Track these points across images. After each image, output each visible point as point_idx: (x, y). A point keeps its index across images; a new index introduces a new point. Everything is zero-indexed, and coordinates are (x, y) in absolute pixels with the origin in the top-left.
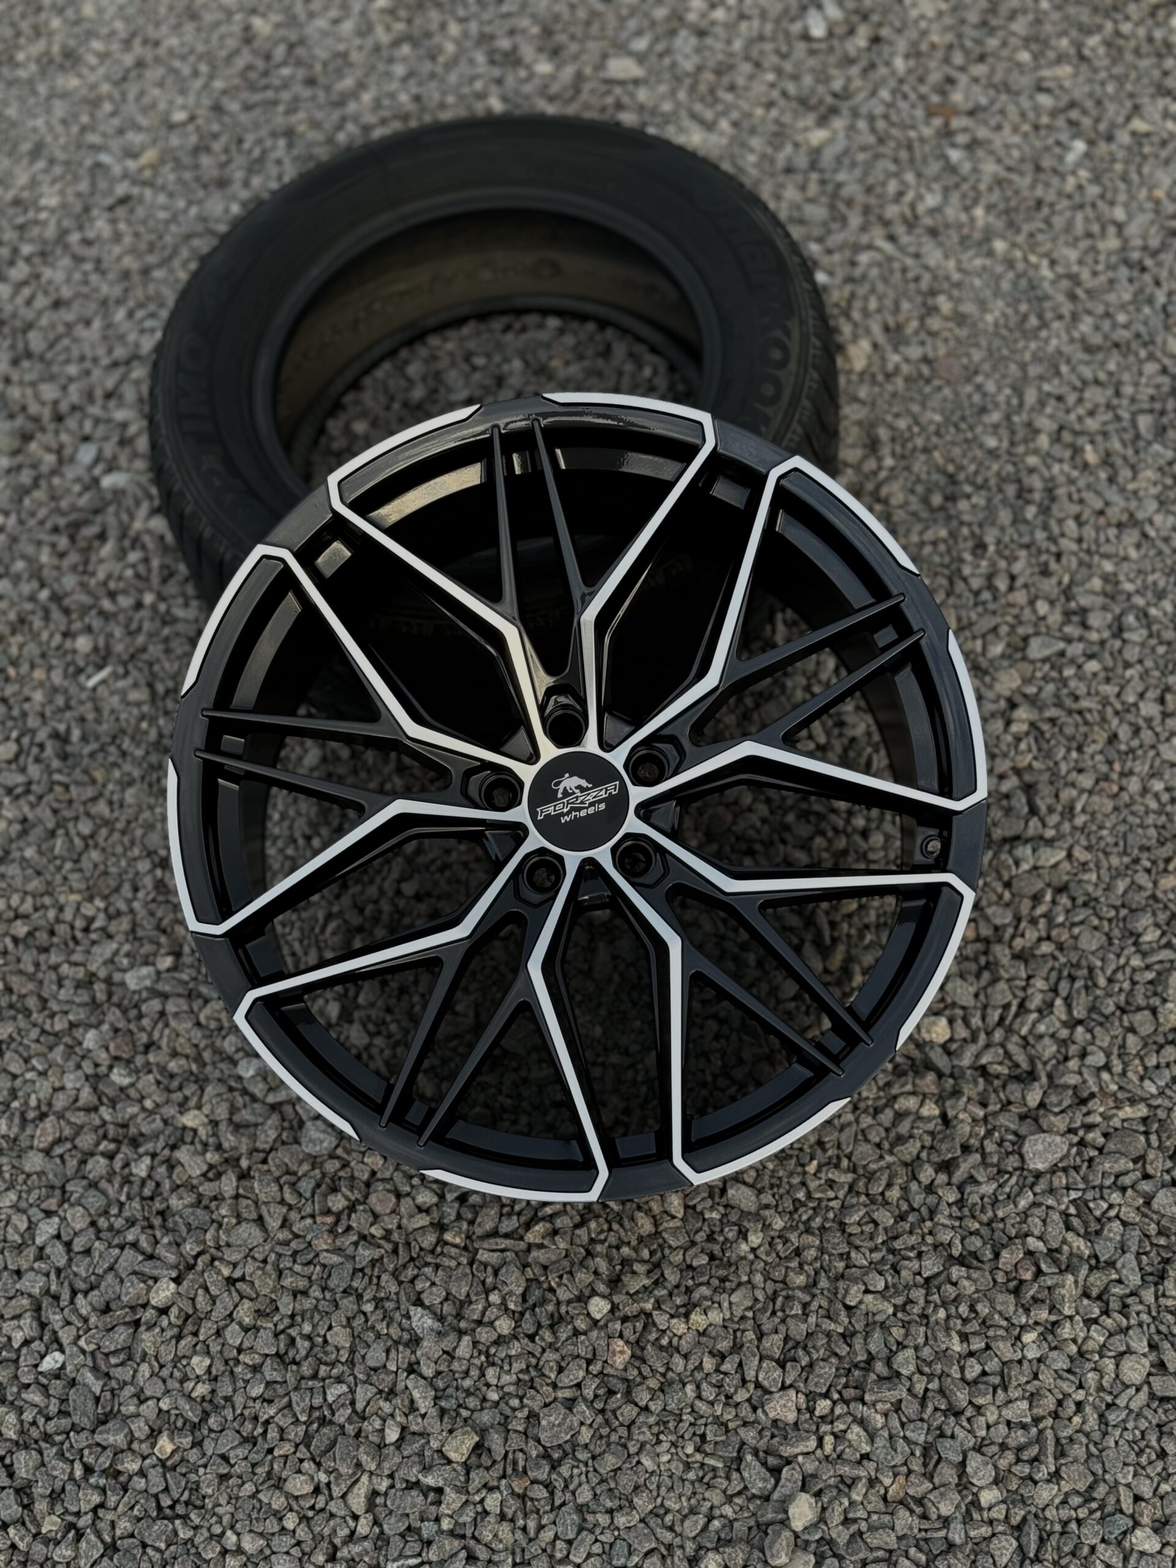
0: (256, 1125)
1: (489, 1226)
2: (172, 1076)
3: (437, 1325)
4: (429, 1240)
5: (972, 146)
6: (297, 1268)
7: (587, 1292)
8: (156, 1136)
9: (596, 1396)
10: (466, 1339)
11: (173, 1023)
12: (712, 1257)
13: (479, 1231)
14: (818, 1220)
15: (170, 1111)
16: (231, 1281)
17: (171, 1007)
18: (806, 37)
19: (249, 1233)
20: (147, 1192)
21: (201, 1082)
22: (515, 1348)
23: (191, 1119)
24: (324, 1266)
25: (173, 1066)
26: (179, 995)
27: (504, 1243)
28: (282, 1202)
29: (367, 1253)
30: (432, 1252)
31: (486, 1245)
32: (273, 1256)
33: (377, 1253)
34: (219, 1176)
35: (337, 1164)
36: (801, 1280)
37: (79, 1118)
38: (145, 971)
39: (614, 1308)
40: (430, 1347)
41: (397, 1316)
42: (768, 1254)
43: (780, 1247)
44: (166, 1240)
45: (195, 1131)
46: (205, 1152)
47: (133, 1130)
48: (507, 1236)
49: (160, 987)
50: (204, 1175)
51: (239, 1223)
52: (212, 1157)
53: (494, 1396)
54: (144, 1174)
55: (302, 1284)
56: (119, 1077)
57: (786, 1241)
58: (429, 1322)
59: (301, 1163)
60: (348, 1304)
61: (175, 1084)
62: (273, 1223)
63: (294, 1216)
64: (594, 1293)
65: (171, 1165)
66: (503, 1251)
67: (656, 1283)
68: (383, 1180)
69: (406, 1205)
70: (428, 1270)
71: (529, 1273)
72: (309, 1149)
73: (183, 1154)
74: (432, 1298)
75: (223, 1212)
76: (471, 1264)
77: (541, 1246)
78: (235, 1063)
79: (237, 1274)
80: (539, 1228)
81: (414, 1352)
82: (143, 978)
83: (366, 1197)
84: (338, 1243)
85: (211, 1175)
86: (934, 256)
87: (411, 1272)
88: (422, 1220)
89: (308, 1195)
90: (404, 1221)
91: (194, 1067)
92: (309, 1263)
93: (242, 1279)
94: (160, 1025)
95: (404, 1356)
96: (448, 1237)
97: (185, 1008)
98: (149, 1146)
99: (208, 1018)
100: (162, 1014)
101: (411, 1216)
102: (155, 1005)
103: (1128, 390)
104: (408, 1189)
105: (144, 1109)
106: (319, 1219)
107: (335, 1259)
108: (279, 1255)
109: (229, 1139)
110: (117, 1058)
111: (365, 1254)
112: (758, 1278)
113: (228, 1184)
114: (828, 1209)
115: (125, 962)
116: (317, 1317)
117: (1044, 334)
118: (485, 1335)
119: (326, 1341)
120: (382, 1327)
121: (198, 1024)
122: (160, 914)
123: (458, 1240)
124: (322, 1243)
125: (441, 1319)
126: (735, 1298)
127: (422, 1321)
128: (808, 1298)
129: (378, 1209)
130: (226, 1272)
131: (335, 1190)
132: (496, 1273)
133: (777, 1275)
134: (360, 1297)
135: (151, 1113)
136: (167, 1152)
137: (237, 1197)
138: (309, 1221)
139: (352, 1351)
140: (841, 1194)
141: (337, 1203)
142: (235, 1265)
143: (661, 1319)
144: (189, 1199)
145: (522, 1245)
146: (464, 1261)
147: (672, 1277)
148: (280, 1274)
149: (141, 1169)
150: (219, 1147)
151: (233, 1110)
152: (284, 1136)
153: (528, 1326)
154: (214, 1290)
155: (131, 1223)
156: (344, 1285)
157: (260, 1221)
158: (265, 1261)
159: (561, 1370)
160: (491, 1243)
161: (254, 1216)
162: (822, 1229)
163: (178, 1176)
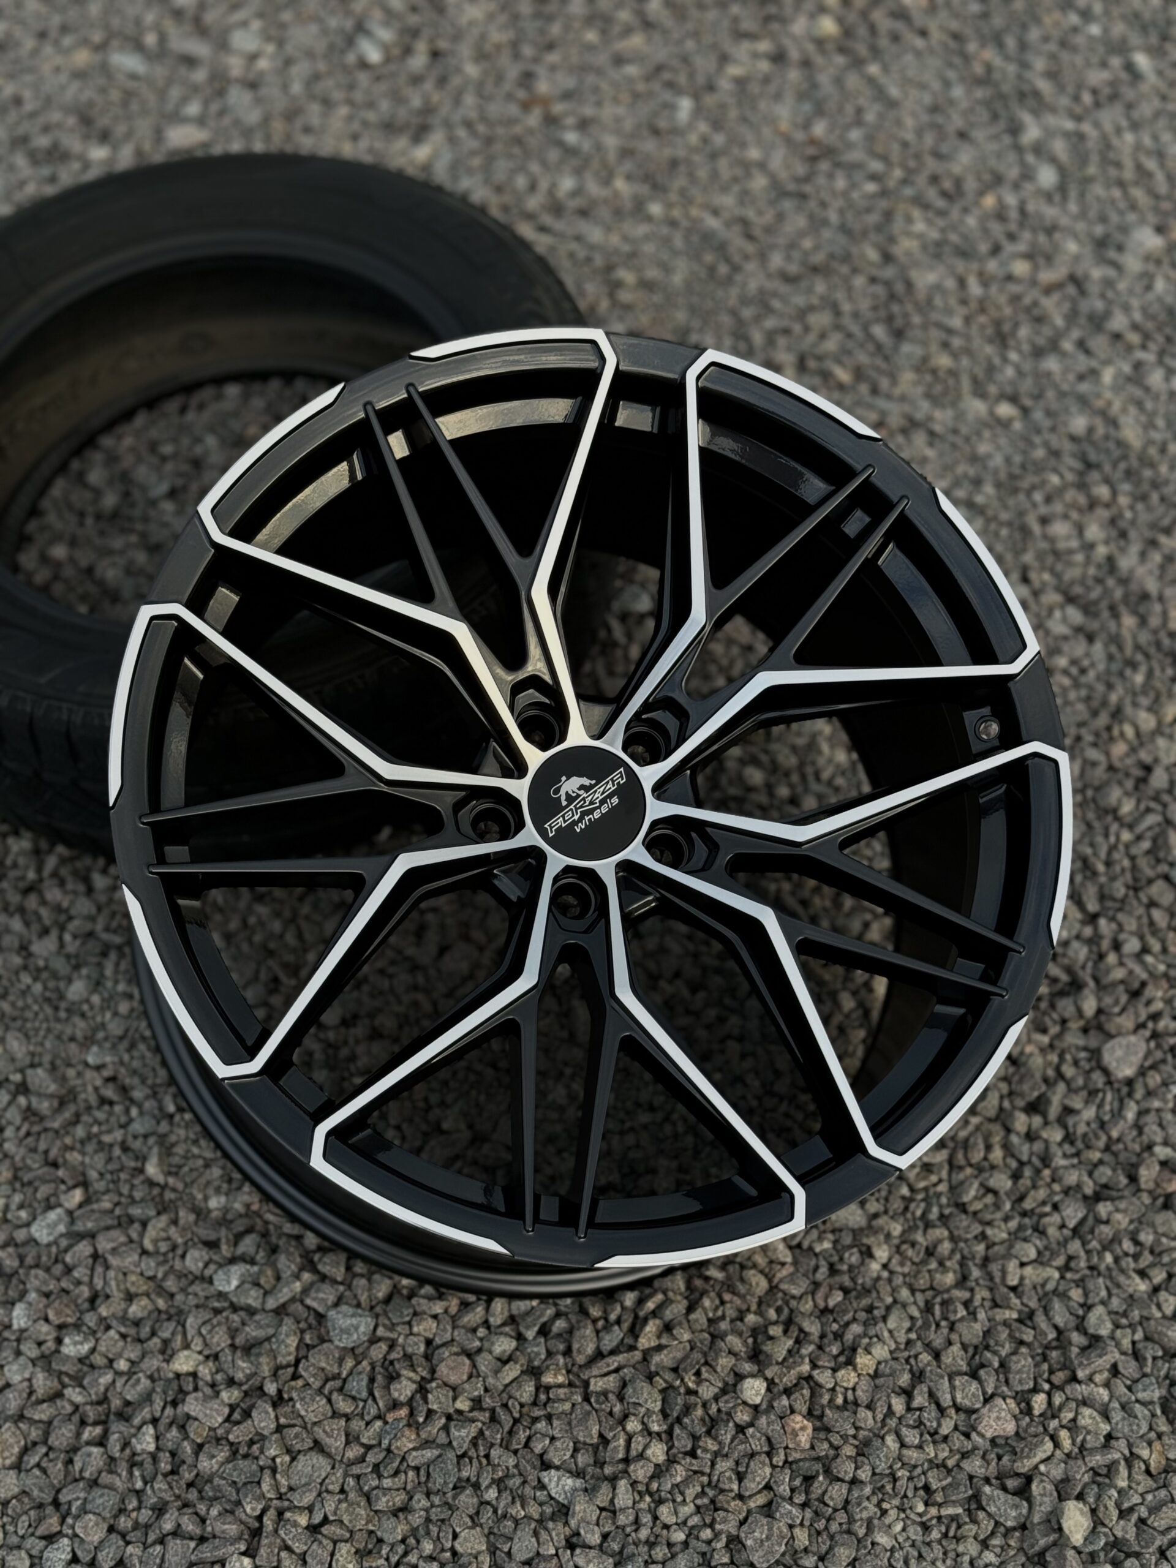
0: (268, 1339)
1: (590, 1349)
2: (137, 1323)
3: (579, 1483)
4: (527, 1391)
5: (583, 125)
6: (387, 1483)
7: (731, 1380)
8: (148, 1398)
9: (792, 1490)
10: (623, 1484)
11: (114, 1261)
12: (846, 1291)
13: (581, 1359)
14: (935, 1210)
15: (153, 1363)
16: (314, 1529)
17: (104, 1244)
18: (363, 65)
19: (312, 1465)
20: (165, 1466)
21: (178, 1317)
22: (679, 1473)
23: (184, 1363)
24: (417, 1469)
25: (135, 1310)
26: (108, 1228)
27: (614, 1362)
28: (335, 1415)
29: (463, 1433)
30: (535, 1404)
31: (595, 1371)
32: (351, 1482)
33: (473, 1430)
34: (247, 1414)
35: (384, 1347)
36: (950, 1278)
37: (42, 1413)
38: (52, 1216)
39: (771, 1384)
40: (584, 1510)
41: (528, 1491)
42: (902, 1264)
43: (910, 1253)
44: (214, 1512)
45: (194, 1375)
46: (217, 1394)
47: (116, 1403)
48: (613, 1352)
49: (79, 1227)
50: (228, 1420)
51: (293, 1459)
52: (229, 1395)
53: (679, 1536)
54: (152, 1447)
55: (399, 1499)
56: (74, 1347)
57: (913, 1245)
58: (569, 1482)
59: (341, 1361)
60: (467, 1500)
61: (146, 1331)
62: (335, 1443)
63: (357, 1425)
64: (740, 1377)
65: (183, 1424)
66: (616, 1371)
67: (798, 1342)
68: (444, 1345)
69: (485, 1363)
70: (541, 1426)
71: (660, 1383)
72: (346, 1342)
73: (192, 1406)
74: (560, 1453)
75: (272, 1452)
76: (586, 1399)
77: (659, 1348)
78: (210, 1281)
79: (317, 1518)
80: (651, 1327)
81: (566, 1523)
82: (55, 1224)
83: (433, 1371)
84: (424, 1435)
85: (236, 1416)
86: (595, 234)
87: (522, 1435)
88: (511, 1372)
89: (364, 1394)
90: (491, 1381)
91: (161, 1303)
92: (396, 1473)
93: (325, 1520)
94: (99, 1270)
95: (558, 1532)
96: (548, 1379)
97: (123, 1239)
98: (145, 1413)
99: (155, 1242)
100: (95, 1256)
101: (496, 1372)
102: (84, 1248)
103: (846, 307)
104: (477, 1343)
105: (119, 1374)
106: (390, 1417)
107: (429, 1454)
108: (358, 1477)
109: (242, 1367)
110: (61, 1327)
111: (462, 1435)
112: (905, 1293)
113: (264, 1418)
114: (939, 1195)
115: (23, 1214)
116: (434, 1529)
117: (738, 278)
118: (640, 1471)
119: (454, 1553)
120: (517, 1511)
121: (144, 1252)
122: (42, 1146)
123: (561, 1379)
124: (407, 1442)
125: (578, 1474)
126: (892, 1323)
127: (560, 1484)
128: (966, 1295)
129: (453, 1379)
130: (303, 1520)
131: (393, 1377)
132: (621, 1398)
133: (923, 1282)
134: (476, 1486)
135: (130, 1374)
136: (169, 1411)
137: (279, 1429)
138: (378, 1424)
139: (493, 1551)
140: (944, 1174)
141: (404, 1389)
142: (310, 1509)
143: (824, 1378)
144: (223, 1454)
145: (637, 1355)
146: (578, 1398)
147: (813, 1328)
148: (368, 1497)
149: (146, 1442)
150: (231, 1382)
151: (233, 1333)
152: (308, 1339)
153: (683, 1442)
154: (299, 1548)
155: (160, 1510)
156: (452, 1480)
157: (318, 1446)
158: (342, 1491)
159: (741, 1477)
160: (602, 1366)
161: (309, 1443)
162: (942, 1216)
163: (197, 1433)
